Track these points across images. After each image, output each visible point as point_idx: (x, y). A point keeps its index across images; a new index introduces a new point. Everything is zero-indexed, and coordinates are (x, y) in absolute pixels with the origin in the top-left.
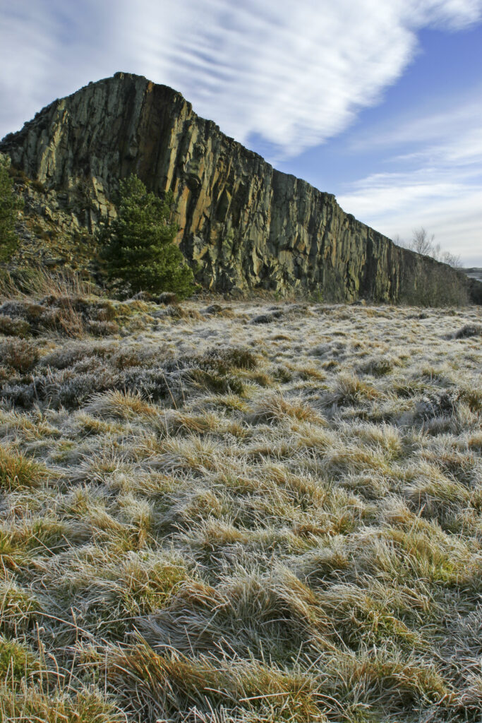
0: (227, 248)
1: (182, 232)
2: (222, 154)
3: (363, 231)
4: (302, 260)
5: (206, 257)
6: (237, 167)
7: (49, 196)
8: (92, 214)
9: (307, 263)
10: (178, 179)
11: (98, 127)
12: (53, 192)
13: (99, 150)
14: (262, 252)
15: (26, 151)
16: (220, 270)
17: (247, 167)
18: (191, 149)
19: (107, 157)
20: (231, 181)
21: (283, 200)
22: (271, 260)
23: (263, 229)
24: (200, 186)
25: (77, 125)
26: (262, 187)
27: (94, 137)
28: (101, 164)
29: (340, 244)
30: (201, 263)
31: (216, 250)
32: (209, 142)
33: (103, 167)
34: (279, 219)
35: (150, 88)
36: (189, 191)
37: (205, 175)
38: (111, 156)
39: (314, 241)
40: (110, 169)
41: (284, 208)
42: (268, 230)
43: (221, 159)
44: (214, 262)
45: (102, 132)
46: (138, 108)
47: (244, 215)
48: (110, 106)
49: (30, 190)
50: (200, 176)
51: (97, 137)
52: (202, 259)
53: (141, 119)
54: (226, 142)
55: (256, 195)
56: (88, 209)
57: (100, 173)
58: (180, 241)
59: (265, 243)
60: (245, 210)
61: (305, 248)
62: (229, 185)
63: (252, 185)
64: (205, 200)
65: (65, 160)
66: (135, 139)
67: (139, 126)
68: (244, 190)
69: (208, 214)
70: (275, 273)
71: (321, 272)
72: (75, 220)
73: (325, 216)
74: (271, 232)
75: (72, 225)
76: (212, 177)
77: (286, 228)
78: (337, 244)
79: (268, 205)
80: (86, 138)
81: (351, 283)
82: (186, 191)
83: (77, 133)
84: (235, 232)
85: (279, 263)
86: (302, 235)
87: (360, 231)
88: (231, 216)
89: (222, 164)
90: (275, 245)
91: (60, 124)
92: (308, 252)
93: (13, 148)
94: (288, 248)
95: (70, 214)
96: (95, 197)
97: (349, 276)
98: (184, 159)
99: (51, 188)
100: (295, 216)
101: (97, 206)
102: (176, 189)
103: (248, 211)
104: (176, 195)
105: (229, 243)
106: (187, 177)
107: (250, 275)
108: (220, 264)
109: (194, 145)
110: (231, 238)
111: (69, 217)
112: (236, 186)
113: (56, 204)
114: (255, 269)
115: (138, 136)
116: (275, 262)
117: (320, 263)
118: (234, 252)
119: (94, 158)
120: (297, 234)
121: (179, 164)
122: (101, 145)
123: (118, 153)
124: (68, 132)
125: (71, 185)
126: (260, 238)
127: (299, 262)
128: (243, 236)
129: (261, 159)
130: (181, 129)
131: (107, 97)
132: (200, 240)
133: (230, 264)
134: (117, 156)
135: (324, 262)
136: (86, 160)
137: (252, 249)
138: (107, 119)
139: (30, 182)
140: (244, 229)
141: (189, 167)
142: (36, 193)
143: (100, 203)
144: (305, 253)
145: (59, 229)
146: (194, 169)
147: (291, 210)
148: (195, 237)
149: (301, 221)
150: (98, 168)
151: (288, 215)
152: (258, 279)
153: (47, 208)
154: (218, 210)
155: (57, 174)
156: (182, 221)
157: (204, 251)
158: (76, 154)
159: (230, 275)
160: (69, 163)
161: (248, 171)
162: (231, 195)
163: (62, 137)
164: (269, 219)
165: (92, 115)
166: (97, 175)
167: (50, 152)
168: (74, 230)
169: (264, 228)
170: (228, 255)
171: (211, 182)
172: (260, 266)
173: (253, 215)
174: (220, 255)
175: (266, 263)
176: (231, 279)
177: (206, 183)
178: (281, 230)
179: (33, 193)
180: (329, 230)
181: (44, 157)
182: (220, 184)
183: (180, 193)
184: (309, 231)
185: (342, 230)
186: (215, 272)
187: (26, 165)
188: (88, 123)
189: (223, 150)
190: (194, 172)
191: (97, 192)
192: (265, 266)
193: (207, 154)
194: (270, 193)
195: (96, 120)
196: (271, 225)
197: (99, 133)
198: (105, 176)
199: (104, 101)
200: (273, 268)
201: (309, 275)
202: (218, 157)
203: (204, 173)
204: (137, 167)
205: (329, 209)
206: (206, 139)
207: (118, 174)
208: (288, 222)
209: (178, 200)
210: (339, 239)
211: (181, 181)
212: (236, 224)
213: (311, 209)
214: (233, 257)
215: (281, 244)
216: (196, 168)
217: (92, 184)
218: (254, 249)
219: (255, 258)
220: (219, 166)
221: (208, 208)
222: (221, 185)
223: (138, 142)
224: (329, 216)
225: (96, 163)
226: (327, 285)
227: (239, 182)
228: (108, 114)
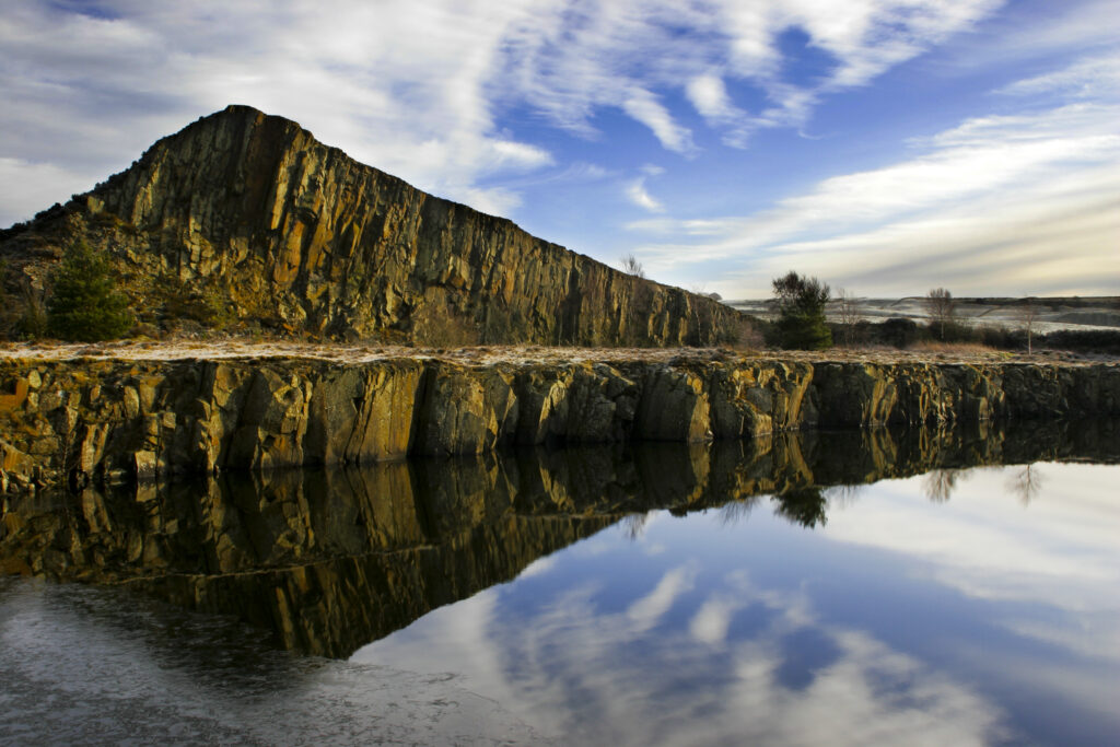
0: (352, 285)
1: (296, 270)
2: (347, 184)
3: (564, 260)
4: (459, 297)
5: (325, 296)
6: (371, 197)
7: (139, 238)
8: (183, 254)
9: (465, 299)
10: (289, 215)
11: (204, 164)
12: (146, 234)
13: (205, 188)
14: (401, 287)
15: (123, 193)
16: (339, 310)
17: (385, 195)
18: (305, 181)
19: (212, 194)
20: (361, 211)
21: (434, 230)
22: (414, 298)
23: (404, 263)
24: (317, 221)
25: (181, 164)
26: (405, 217)
27: (199, 174)
28: (203, 203)
29: (523, 277)
30: (316, 302)
31: (338, 289)
32: (332, 172)
33: (206, 206)
34: (428, 251)
35: (260, 120)
36: (303, 226)
37: (324, 208)
38: (217, 193)
39: (477, 274)
40: (215, 206)
41: (435, 239)
42: (413, 263)
43: (346, 189)
44: (333, 300)
45: (208, 169)
46: (246, 142)
47: (378, 249)
48: (218, 140)
49: (118, 233)
50: (316, 210)
51: (202, 175)
52: (319, 298)
53: (248, 152)
54: (354, 170)
55: (396, 227)
56: (179, 250)
57: (201, 212)
58: (293, 279)
59: (406, 279)
60: (381, 243)
61: (465, 283)
62: (357, 216)
63: (389, 215)
64: (324, 233)
65: (165, 200)
66: (241, 175)
67: (246, 161)
68: (378, 222)
69: (328, 249)
70: (418, 313)
71: (485, 309)
72: (164, 262)
73: (494, 244)
74: (417, 266)
75: (159, 266)
76: (334, 209)
77: (435, 261)
78: (517, 277)
79: (413, 236)
80: (189, 176)
81: (541, 323)
82: (300, 227)
83: (180, 172)
84: (366, 269)
85: (425, 300)
86: (458, 268)
87: (559, 260)
88: (362, 250)
89: (349, 194)
90: (420, 280)
91: (160, 164)
92: (469, 288)
93: (111, 190)
94: (438, 283)
95: (159, 256)
96: (189, 239)
97: (536, 314)
98: (295, 192)
99: (143, 230)
100: (450, 247)
101: (189, 245)
102: (287, 225)
103: (384, 243)
104: (286, 231)
105: (357, 280)
106: (299, 211)
107: (382, 315)
108: (340, 303)
109: (310, 178)
110: (359, 274)
111: (157, 259)
112: (368, 217)
113: (146, 246)
114: (389, 308)
115: (245, 172)
116: (420, 300)
117: (485, 299)
118: (362, 290)
119: (196, 197)
120: (451, 268)
121: (290, 197)
122: (207, 182)
123: (224, 190)
124: (169, 171)
125: (166, 226)
126: (399, 273)
127: (455, 298)
128: (376, 271)
129: (404, 183)
130: (294, 161)
131: (215, 132)
132: (317, 277)
133: (352, 303)
134: (223, 192)
135: (491, 298)
136: (188, 199)
137: (386, 286)
138: (214, 155)
139: (121, 224)
140: (378, 263)
141: (301, 200)
142: (124, 236)
143: (193, 244)
144: (464, 288)
145: (141, 272)
146: (308, 202)
147: (444, 241)
148: (312, 275)
149: (457, 252)
150: (198, 206)
151: (440, 246)
152: (395, 320)
153: (130, 251)
154: (342, 243)
155: (155, 215)
156: (296, 258)
157: (322, 289)
158: (178, 193)
159: (350, 316)
160: (170, 202)
161: (387, 200)
162: (360, 227)
163: (161, 179)
164: (415, 252)
165: (197, 151)
166: (197, 214)
167: (146, 194)
168: (161, 272)
169: (406, 262)
170: (354, 293)
171: (333, 216)
172: (398, 305)
173: (392, 248)
174: (343, 293)
175: (406, 301)
176: (349, 320)
177: (326, 215)
178: (430, 263)
179: (121, 236)
180: (501, 262)
181: (139, 199)
182: (345, 216)
183: (291, 229)
184: (471, 263)
185: (527, 259)
186: (331, 312)
187: (122, 207)
188: (192, 160)
189: (349, 179)
190: (306, 205)
191: (192, 231)
192: (404, 303)
193: (328, 185)
194: (417, 221)
195: (203, 155)
196: (418, 258)
197: (204, 170)
198: (209, 215)
199: (211, 137)
200: (416, 306)
201: (468, 314)
202: (342, 187)
203: (322, 206)
204: (244, 203)
205: (501, 236)
206: (328, 169)
207: (223, 212)
208: (440, 254)
209: (288, 236)
210: (520, 271)
211: (293, 216)
212: (366, 258)
213: (474, 239)
214: (359, 296)
215: (429, 279)
216: (311, 201)
217: (188, 225)
218: (390, 287)
219: (390, 296)
220: (345, 196)
221: (329, 243)
222: (347, 218)
223: (245, 178)
224: (500, 245)
225: (197, 201)
226: (492, 326)
227: (372, 213)
228: (215, 150)
